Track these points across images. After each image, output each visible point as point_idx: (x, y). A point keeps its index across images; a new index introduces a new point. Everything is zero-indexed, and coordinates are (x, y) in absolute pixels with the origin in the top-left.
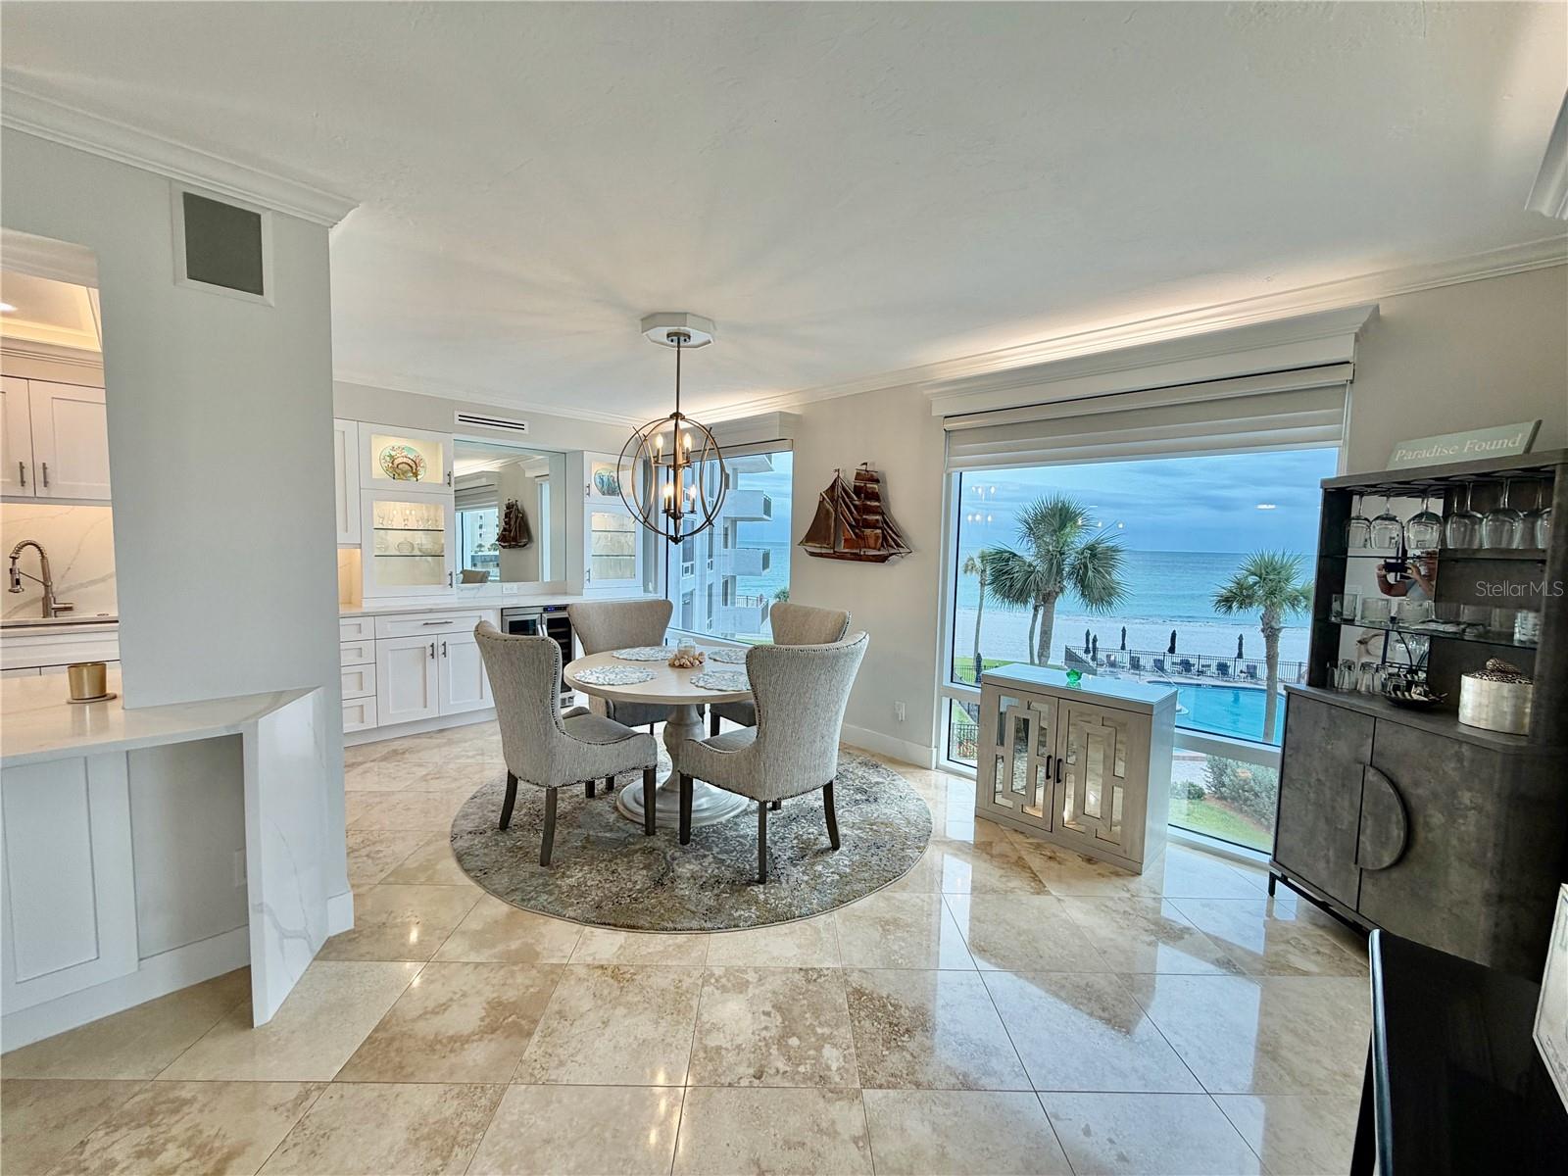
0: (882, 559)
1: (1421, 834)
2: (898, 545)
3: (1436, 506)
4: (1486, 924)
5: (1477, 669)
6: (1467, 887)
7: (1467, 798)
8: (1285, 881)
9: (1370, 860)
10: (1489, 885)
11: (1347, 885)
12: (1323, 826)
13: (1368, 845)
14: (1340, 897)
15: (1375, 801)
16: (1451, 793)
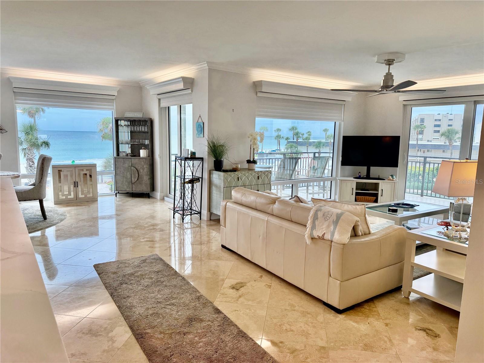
1: (140, 174)
2: (2, 130)
3: (129, 123)
4: (149, 182)
5: (141, 149)
6: (146, 179)
7: (145, 166)
8: (118, 193)
9: (133, 181)
10: (149, 177)
11: (130, 187)
12: (125, 180)
13: (133, 179)
14: (129, 190)
15: (133, 171)
16: (143, 166)
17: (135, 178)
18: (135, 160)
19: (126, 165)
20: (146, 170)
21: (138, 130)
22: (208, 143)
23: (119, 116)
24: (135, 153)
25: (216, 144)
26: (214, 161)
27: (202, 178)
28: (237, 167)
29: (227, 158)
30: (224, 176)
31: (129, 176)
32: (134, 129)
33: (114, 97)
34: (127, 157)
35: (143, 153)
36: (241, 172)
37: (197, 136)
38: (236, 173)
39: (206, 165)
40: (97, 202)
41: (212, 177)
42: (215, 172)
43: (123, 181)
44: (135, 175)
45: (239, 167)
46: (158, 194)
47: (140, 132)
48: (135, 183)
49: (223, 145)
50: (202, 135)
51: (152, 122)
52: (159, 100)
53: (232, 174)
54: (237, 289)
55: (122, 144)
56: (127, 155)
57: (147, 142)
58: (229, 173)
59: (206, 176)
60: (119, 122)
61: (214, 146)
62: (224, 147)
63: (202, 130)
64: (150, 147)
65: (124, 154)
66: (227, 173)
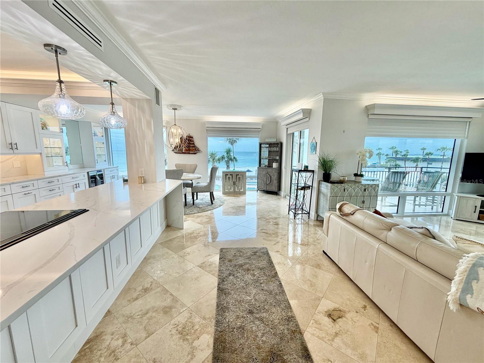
0: (195, 153)
1: (272, 179)
2: (199, 151)
3: (268, 146)
4: (277, 185)
5: (274, 162)
6: (275, 182)
7: (275, 174)
8: (259, 190)
9: (267, 183)
10: (277, 181)
11: (265, 187)
12: (262, 182)
13: (267, 182)
14: (265, 189)
15: (268, 177)
16: (274, 174)
17: (268, 181)
18: (269, 170)
19: (264, 173)
20: (275, 176)
21: (273, 150)
22: (319, 159)
23: (262, 142)
24: (270, 166)
25: (326, 160)
26: (323, 173)
27: (312, 186)
28: (344, 179)
29: (335, 172)
30: (331, 187)
31: (265, 180)
32: (270, 149)
33: (260, 130)
34: (265, 167)
35: (275, 165)
36: (348, 184)
37: (311, 153)
38: (343, 185)
39: (316, 176)
40: (245, 195)
41: (321, 187)
42: (323, 183)
43: (262, 183)
44: (268, 179)
45: (346, 179)
46: (282, 193)
47: (274, 151)
48: (269, 185)
49: (332, 160)
50: (314, 153)
51: (281, 144)
52: (287, 129)
53: (339, 186)
54: (333, 320)
55: (262, 159)
56: (265, 166)
57: (278, 158)
58: (336, 185)
59: (315, 185)
60: (262, 145)
61: (324, 161)
62: (333, 162)
63: (314, 149)
64: (279, 161)
65: (264, 166)
66: (334, 184)
